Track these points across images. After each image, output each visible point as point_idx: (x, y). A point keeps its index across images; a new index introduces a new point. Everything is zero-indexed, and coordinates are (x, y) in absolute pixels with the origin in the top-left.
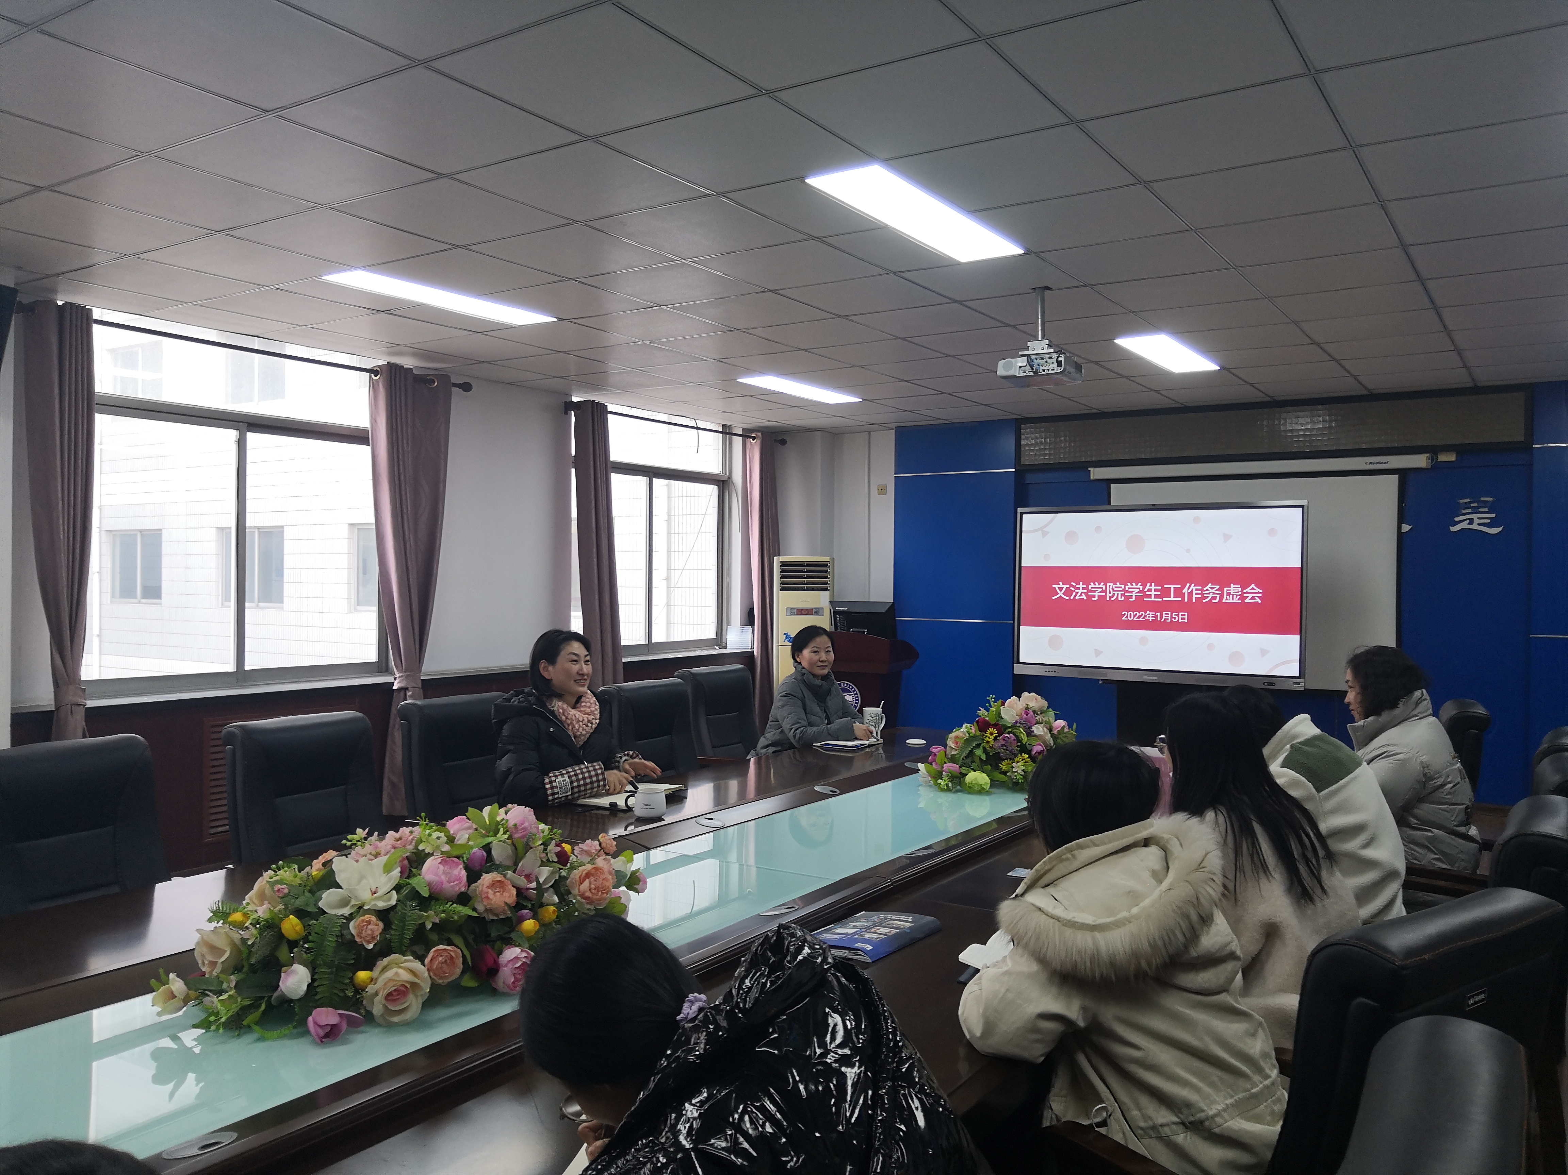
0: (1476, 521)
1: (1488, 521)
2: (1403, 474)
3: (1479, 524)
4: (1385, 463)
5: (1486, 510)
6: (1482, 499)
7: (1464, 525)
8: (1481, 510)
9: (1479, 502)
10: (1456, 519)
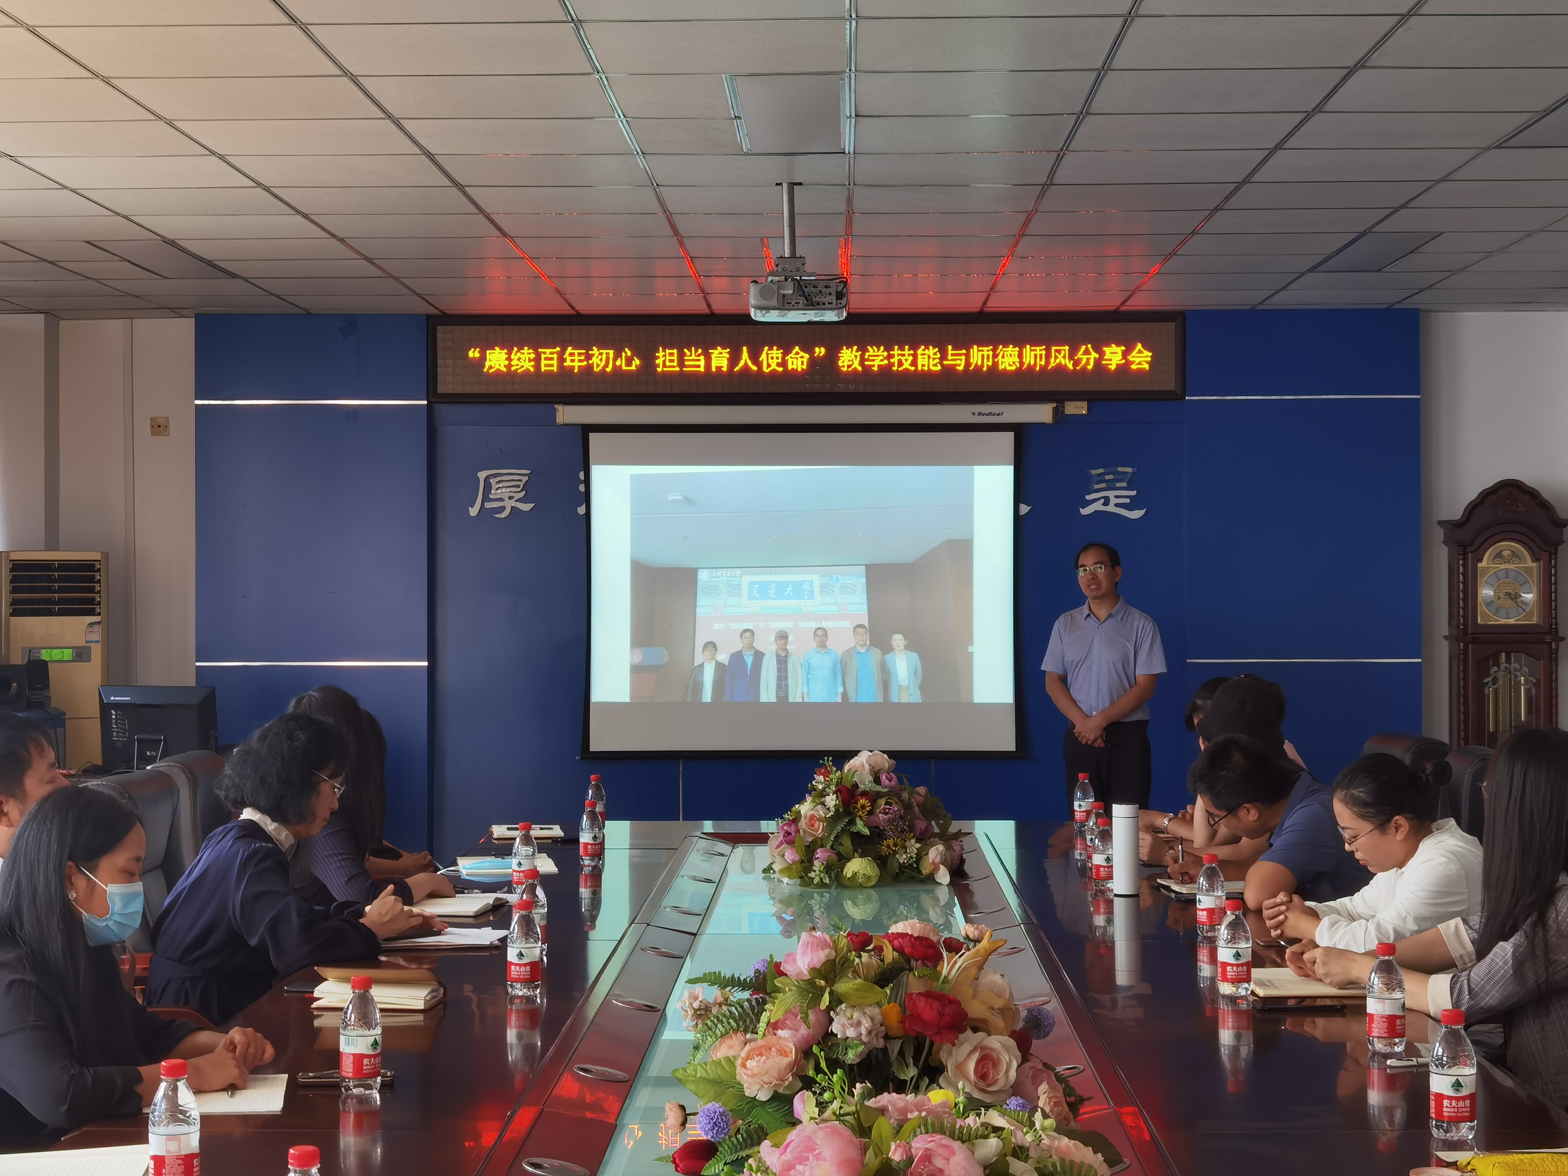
0: (1113, 501)
1: (1128, 501)
2: (1019, 430)
3: (1117, 505)
4: (999, 414)
5: (1125, 484)
6: (1120, 469)
7: (1098, 506)
8: (1118, 485)
9: (1116, 473)
10: (1088, 497)
